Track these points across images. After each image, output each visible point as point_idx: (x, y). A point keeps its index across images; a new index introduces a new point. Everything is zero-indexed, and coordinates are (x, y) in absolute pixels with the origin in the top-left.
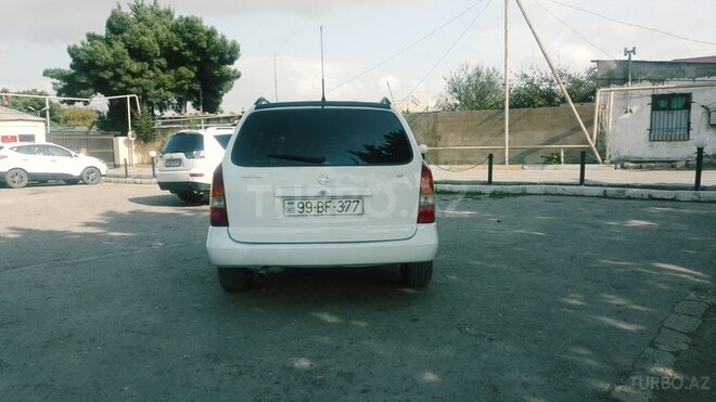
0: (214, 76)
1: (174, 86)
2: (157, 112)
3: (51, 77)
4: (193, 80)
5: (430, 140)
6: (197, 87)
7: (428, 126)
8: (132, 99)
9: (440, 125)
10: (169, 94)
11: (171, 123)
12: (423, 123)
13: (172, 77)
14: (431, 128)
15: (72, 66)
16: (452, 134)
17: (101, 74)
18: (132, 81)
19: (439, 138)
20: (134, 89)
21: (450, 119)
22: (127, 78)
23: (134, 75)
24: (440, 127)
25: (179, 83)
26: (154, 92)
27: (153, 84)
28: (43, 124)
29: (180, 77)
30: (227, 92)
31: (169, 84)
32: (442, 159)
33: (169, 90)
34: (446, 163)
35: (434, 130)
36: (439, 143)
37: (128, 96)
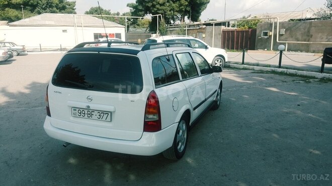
0: (197, 3)
1: (178, 9)
2: (172, 22)
3: (130, 7)
4: (187, 6)
5: (305, 37)
6: (188, 9)
7: (304, 29)
8: (160, 17)
9: (313, 28)
10: (176, 13)
11: (175, 27)
12: (301, 27)
13: (178, 5)
14: (306, 30)
15: (136, 2)
16: (320, 34)
17: (147, 4)
18: (160, 8)
19: (312, 36)
20: (160, 12)
21: (320, 25)
22: (158, 6)
23: (161, 5)
24: (313, 30)
25: (181, 8)
26: (169, 12)
27: (169, 9)
28: (124, 28)
29: (181, 5)
30: (203, 10)
31: (176, 9)
32: (312, 49)
33: (176, 11)
34: (314, 52)
35: (309, 31)
36: (311, 39)
37: (158, 15)
